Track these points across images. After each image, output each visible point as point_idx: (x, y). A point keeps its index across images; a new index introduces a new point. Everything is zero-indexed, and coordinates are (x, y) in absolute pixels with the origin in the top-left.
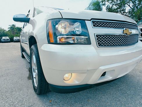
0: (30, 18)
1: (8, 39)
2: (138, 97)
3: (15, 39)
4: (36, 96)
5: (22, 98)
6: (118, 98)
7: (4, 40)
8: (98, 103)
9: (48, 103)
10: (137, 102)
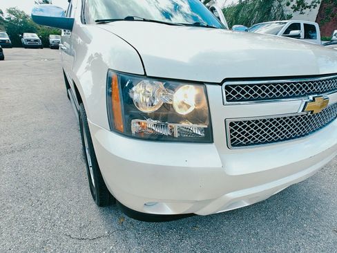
0: (73, 19)
1: (36, 41)
2: (298, 231)
3: (53, 40)
4: (94, 205)
5: (68, 207)
6: (255, 230)
7: (28, 40)
8: (213, 234)
9: (115, 225)
10: (292, 243)
